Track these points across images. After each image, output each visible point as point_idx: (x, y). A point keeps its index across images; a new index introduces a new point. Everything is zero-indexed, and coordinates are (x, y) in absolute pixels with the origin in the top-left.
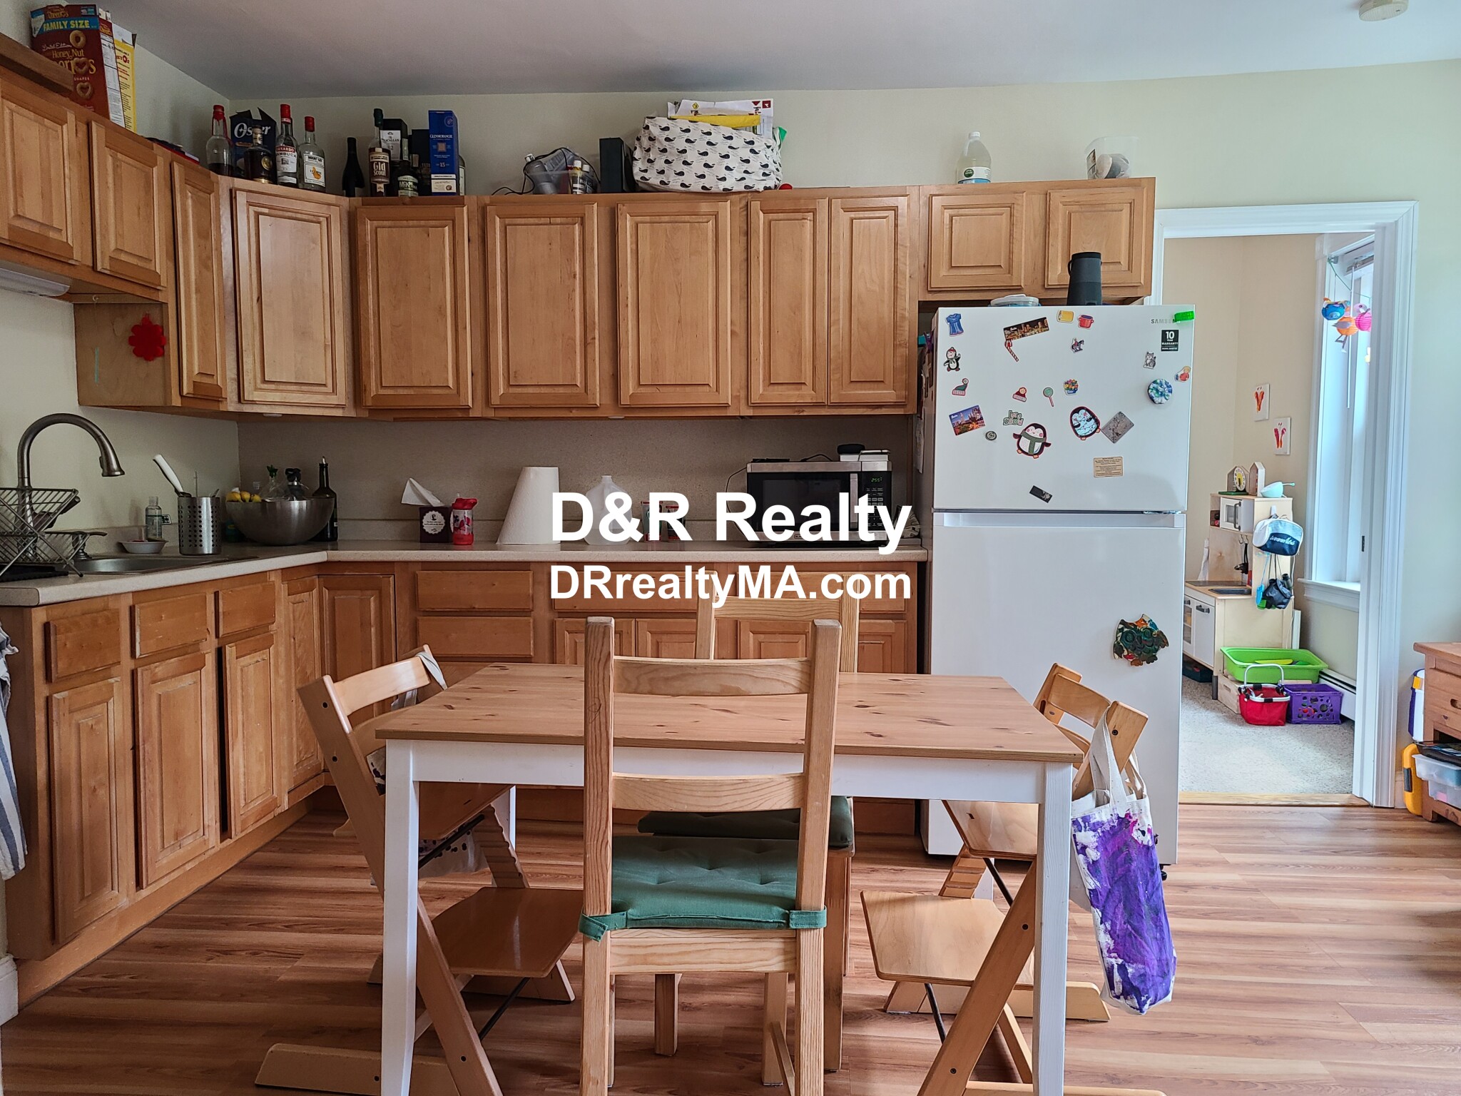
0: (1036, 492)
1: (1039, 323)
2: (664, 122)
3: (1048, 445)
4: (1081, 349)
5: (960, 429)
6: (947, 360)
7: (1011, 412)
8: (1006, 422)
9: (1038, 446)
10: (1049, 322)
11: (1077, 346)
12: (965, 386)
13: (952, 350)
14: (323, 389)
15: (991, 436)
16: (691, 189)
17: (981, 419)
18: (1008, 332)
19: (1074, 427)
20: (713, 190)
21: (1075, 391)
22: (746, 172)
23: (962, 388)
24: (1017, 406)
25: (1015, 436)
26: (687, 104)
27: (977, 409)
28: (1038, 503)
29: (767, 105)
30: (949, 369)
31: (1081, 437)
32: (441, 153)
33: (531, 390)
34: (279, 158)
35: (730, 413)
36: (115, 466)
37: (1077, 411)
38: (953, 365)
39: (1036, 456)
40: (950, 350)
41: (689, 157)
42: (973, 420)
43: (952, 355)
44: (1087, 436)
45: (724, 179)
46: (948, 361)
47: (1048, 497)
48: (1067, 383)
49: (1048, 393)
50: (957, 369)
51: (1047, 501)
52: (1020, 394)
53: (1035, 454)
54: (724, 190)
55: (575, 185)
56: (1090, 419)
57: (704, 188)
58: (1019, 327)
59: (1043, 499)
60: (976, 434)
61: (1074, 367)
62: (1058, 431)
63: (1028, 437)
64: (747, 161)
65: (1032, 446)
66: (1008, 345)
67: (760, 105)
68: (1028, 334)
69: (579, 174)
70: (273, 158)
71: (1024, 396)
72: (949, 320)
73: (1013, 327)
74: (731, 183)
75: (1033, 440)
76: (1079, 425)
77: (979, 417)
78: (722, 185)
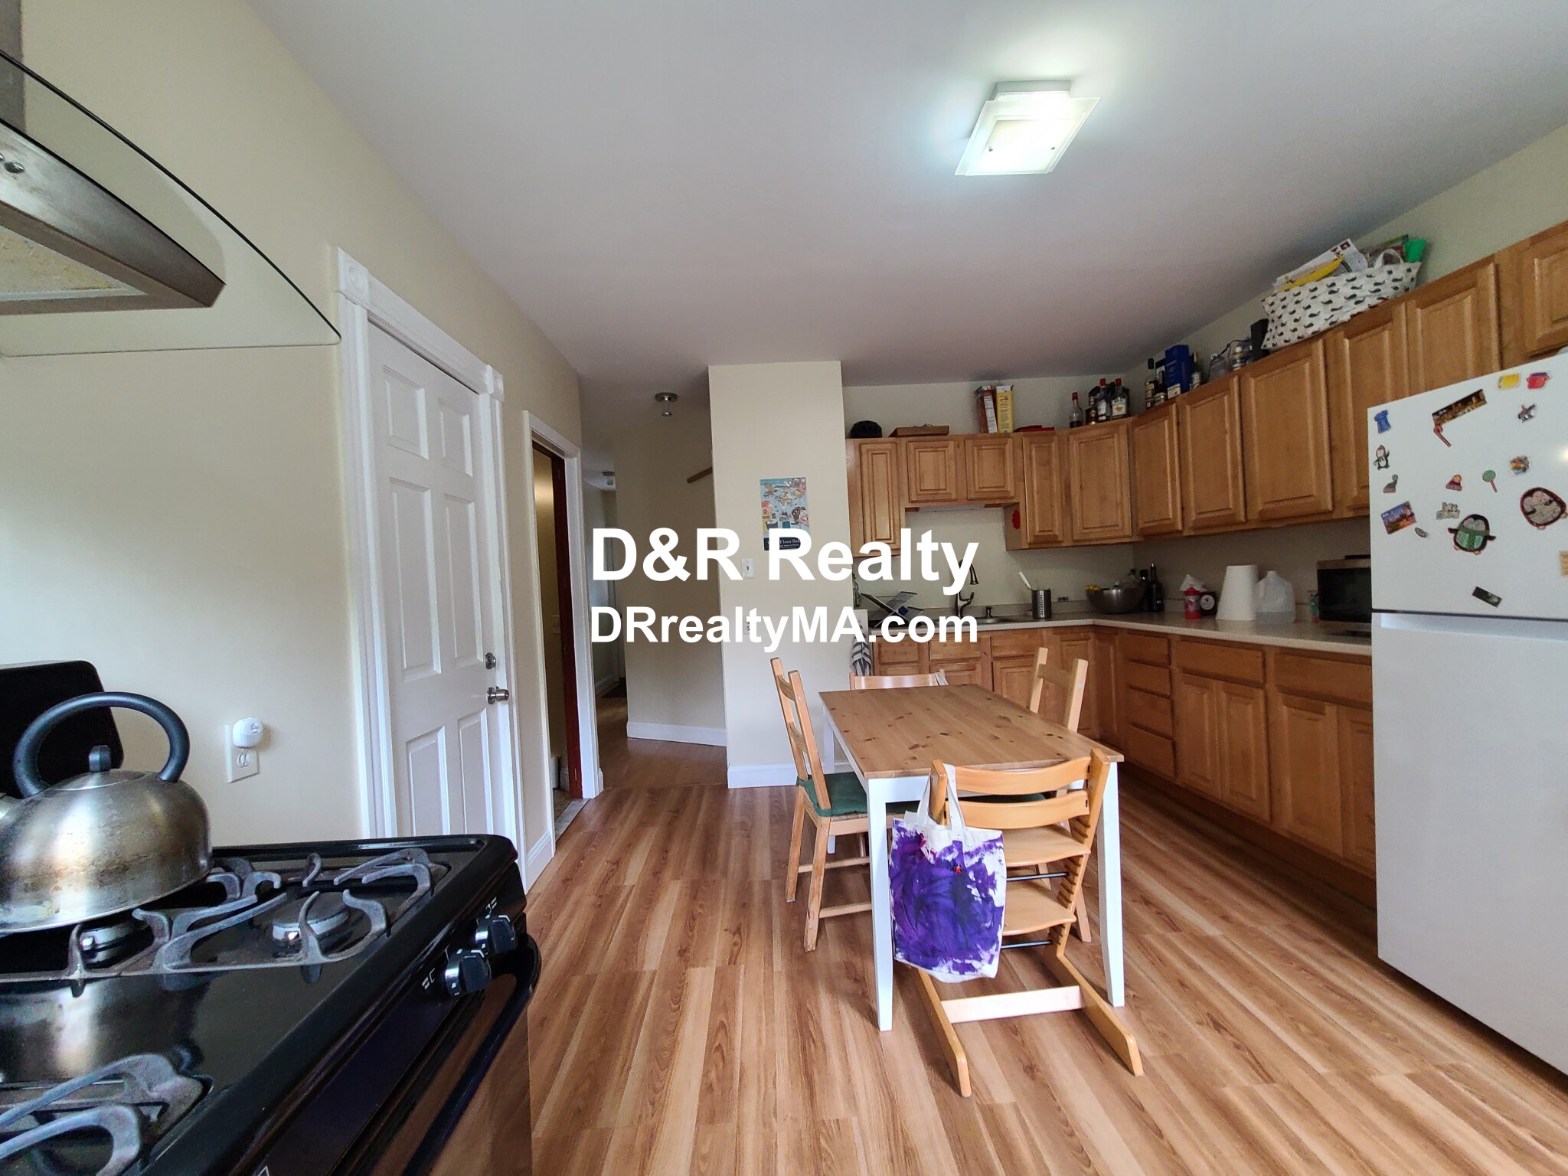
0: (1480, 593)
1: (1473, 398)
2: (1270, 300)
3: (1492, 538)
4: (1531, 417)
5: (1393, 527)
6: (1376, 459)
7: (1445, 504)
8: (1440, 516)
9: (1479, 539)
10: (1487, 394)
11: (1526, 414)
12: (1395, 482)
13: (1382, 448)
14: (1116, 528)
15: (1421, 533)
16: (1292, 342)
17: (1412, 515)
18: (1437, 417)
19: (1526, 514)
20: (1306, 336)
21: (1525, 470)
22: (1333, 310)
23: (1391, 487)
24: (1452, 496)
25: (1451, 530)
26: (1281, 279)
27: (1407, 506)
28: (1482, 607)
29: (1345, 246)
30: (1380, 467)
31: (1538, 525)
32: (1172, 373)
33: (1208, 515)
34: (1099, 408)
35: (1334, 516)
36: (974, 580)
37: (1530, 493)
38: (1383, 463)
39: (1477, 552)
40: (1379, 449)
41: (1284, 320)
42: (1403, 517)
43: (1381, 454)
44: (1546, 524)
45: (1311, 325)
46: (1378, 460)
47: (1495, 600)
48: (1514, 461)
49: (1489, 476)
50: (1387, 466)
51: (1496, 604)
52: (1455, 484)
53: (1476, 550)
54: (1313, 333)
55: (1235, 366)
56: (1550, 502)
57: (1299, 338)
58: (1449, 408)
59: (1490, 603)
60: (1407, 532)
61: (1521, 440)
62: (1506, 520)
63: (1467, 531)
64: (1330, 302)
65: (1471, 541)
66: (1438, 431)
67: (1339, 249)
68: (1461, 413)
69: (1237, 357)
70: (1097, 410)
71: (1459, 484)
72: (1377, 419)
73: (1442, 410)
74: (1320, 324)
75: (1473, 534)
76: (1534, 511)
77: (1409, 513)
78: (1310, 331)
